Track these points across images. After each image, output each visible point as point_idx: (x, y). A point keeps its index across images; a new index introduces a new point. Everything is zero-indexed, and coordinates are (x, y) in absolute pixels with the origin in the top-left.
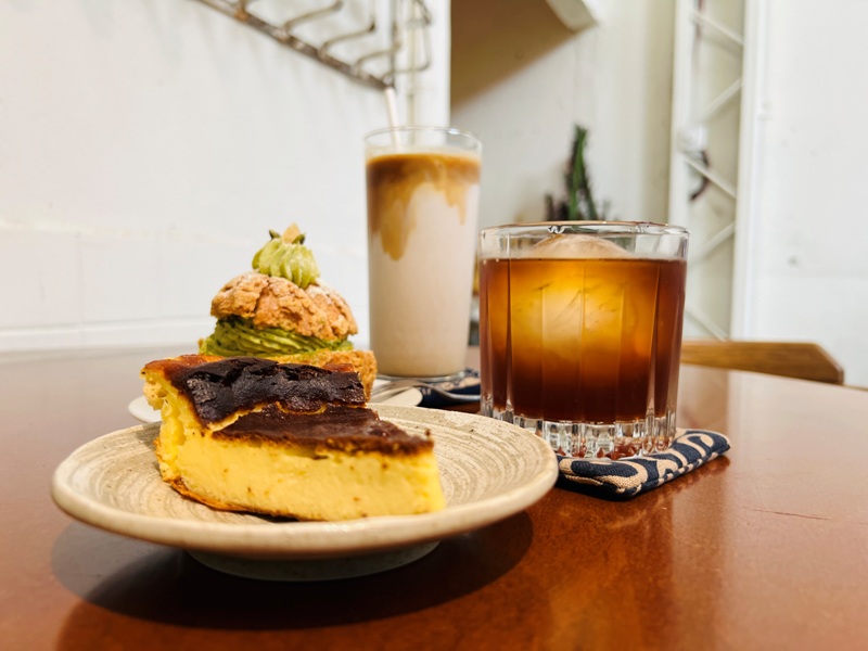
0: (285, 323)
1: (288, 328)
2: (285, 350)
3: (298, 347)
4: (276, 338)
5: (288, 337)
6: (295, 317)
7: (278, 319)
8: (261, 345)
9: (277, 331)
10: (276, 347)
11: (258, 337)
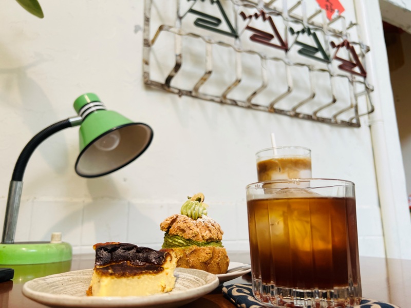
0: (180, 233)
1: (181, 236)
2: (181, 245)
3: (185, 244)
4: (176, 240)
5: (181, 239)
6: (183, 231)
7: (176, 231)
8: (172, 243)
9: (177, 237)
10: (177, 243)
11: (171, 239)
